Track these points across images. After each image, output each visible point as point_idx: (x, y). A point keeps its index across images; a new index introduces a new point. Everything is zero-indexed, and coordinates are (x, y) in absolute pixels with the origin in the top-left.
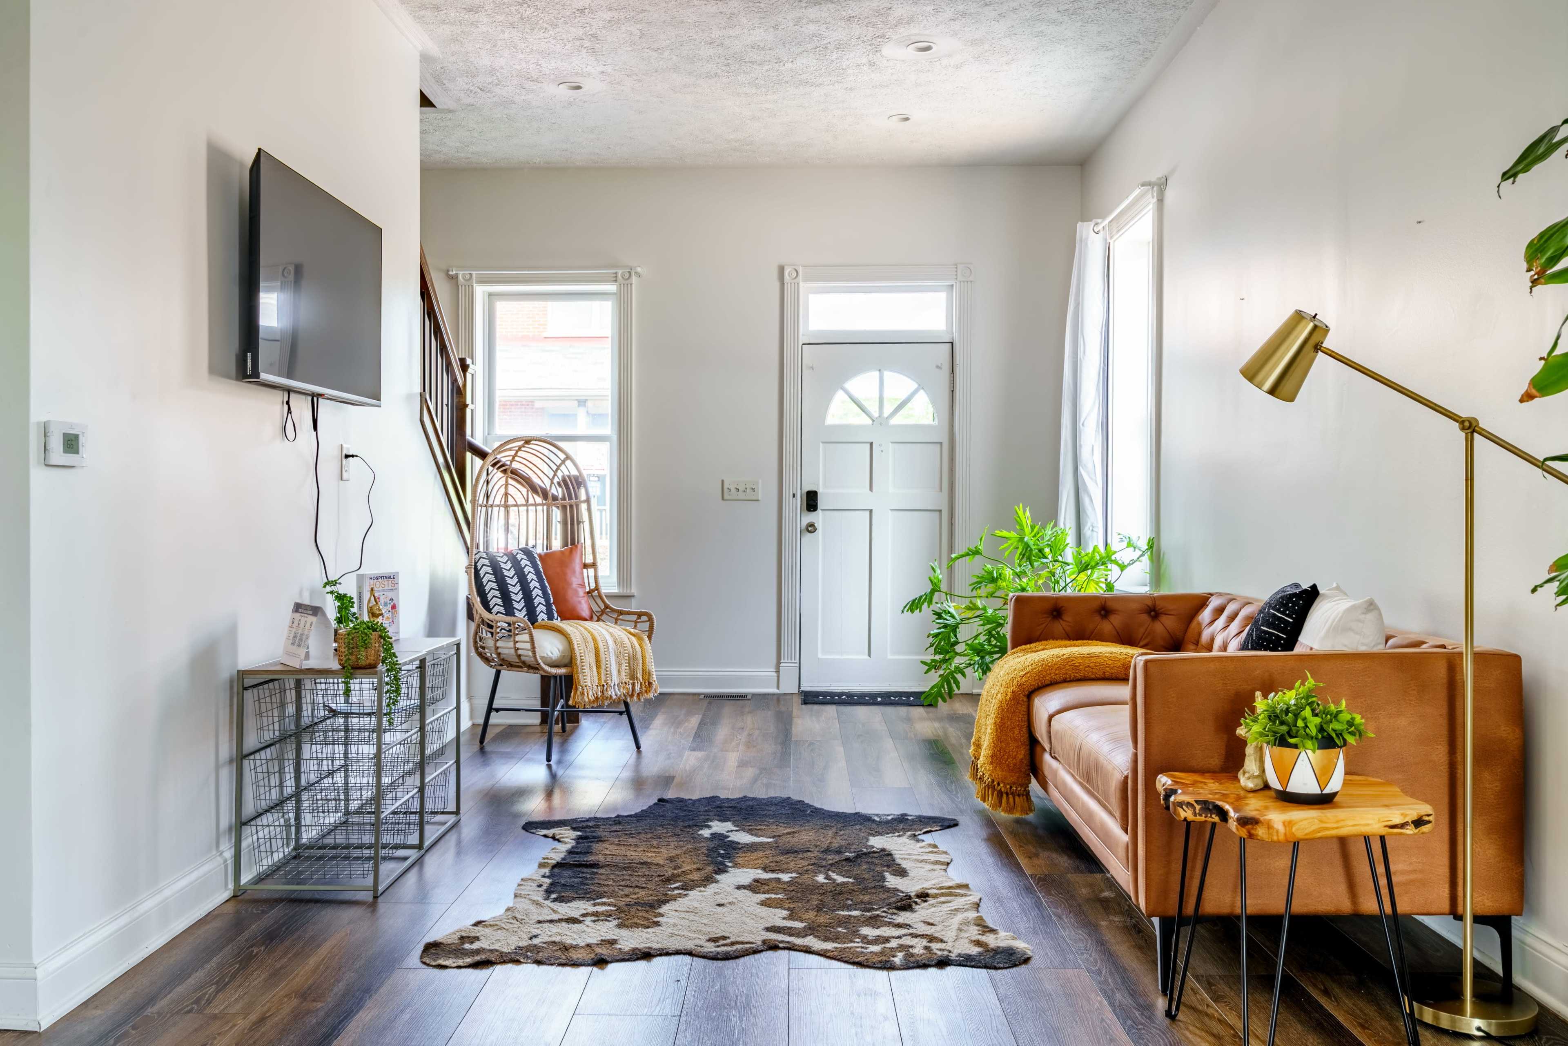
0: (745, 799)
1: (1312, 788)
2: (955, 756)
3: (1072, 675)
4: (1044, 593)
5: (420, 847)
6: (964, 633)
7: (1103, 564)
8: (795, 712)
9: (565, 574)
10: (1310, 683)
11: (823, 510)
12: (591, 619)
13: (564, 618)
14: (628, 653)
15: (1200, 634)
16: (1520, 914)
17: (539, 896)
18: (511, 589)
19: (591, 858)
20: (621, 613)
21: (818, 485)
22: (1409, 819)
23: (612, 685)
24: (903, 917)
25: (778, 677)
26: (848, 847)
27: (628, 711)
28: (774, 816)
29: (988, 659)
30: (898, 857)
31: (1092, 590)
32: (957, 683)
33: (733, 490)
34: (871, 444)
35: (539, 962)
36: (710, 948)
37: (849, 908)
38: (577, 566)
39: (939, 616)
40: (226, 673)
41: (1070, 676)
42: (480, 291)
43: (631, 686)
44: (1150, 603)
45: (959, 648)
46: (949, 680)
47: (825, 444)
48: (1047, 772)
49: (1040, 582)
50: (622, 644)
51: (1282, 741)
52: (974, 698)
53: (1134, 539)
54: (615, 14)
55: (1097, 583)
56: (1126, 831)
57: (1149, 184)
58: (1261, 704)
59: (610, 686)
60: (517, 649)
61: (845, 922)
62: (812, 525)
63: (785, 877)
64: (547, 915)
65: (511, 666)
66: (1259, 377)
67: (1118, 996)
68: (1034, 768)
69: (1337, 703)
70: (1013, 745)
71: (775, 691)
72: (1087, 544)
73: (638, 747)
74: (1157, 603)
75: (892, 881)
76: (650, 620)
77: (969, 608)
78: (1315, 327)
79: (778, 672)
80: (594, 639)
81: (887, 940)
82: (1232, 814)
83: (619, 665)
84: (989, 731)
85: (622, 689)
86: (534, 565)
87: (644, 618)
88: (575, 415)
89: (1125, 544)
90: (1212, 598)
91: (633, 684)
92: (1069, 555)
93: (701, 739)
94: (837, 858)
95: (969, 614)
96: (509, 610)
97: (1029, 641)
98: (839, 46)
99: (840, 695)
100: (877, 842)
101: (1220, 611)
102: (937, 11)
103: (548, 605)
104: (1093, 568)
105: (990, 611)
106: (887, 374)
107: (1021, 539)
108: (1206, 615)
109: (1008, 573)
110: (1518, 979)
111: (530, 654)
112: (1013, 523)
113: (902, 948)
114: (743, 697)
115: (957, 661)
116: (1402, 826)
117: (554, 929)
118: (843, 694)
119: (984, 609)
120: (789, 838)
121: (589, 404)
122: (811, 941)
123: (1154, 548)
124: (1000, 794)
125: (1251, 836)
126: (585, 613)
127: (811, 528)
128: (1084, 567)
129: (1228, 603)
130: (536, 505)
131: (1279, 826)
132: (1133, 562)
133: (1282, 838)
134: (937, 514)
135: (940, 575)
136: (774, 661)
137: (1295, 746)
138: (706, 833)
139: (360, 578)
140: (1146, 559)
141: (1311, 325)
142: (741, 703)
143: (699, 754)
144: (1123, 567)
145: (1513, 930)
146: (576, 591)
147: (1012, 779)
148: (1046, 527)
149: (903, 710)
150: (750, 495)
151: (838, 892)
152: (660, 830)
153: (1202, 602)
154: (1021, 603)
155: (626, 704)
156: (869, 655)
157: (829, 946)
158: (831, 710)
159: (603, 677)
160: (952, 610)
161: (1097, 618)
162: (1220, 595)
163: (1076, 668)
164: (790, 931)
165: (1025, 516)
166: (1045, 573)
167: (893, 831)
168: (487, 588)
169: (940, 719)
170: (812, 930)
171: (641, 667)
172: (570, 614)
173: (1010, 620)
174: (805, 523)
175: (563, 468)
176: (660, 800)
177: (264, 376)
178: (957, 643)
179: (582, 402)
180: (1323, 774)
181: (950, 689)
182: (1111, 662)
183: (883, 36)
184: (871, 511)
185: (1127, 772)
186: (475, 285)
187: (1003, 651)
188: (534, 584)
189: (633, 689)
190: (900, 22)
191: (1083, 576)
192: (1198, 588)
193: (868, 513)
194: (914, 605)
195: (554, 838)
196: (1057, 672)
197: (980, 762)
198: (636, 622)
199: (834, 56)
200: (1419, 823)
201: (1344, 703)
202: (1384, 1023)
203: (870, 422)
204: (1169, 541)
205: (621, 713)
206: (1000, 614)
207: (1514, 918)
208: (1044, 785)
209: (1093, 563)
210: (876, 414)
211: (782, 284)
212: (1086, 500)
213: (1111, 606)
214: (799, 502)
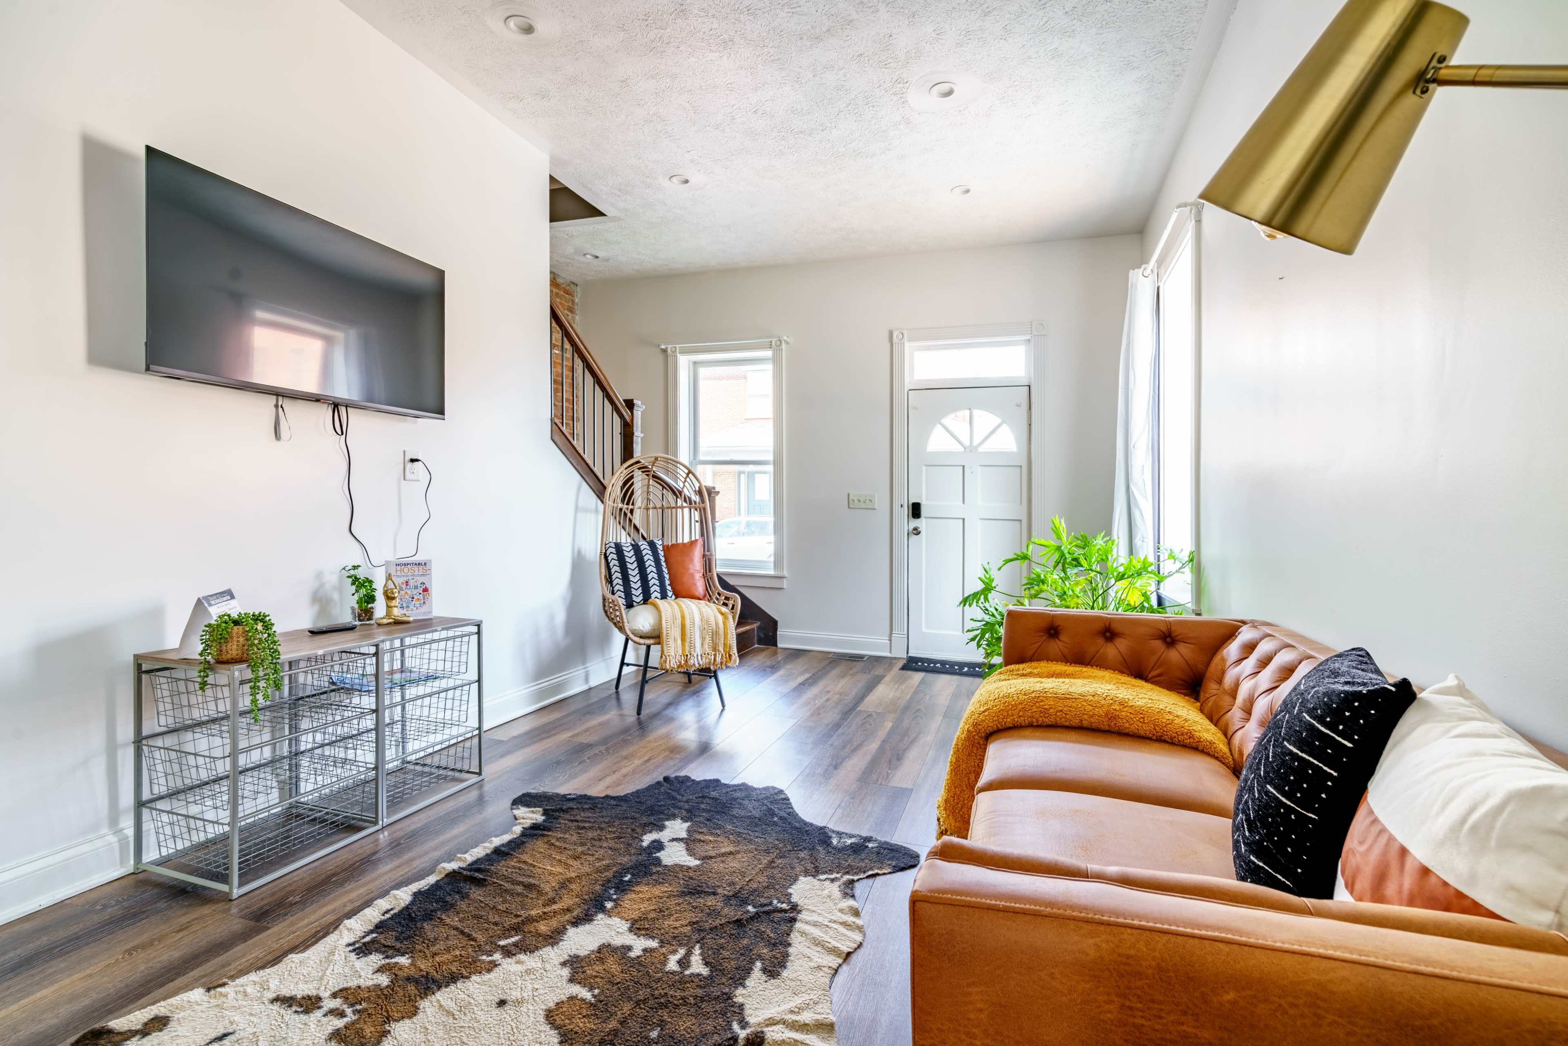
3: (1040, 719)
8: (886, 678)
9: (684, 562)
11: (926, 518)
13: (679, 596)
14: (712, 630)
15: (1223, 672)
18: (630, 572)
20: (720, 595)
21: (922, 500)
23: (695, 655)
25: (891, 644)
27: (716, 676)
30: (799, 926)
33: (856, 501)
34: (964, 466)
38: (696, 556)
41: (1037, 721)
42: (684, 362)
43: (713, 657)
44: (1164, 628)
47: (928, 467)
50: (707, 621)
53: (1176, 551)
57: (1185, 205)
59: (693, 656)
62: (917, 529)
71: (889, 655)
72: (1138, 554)
73: (724, 706)
74: (1173, 628)
75: (751, 985)
79: (890, 640)
80: (683, 617)
83: (703, 639)
85: (704, 659)
90: (1244, 628)
91: (715, 655)
94: (731, 915)
96: (627, 588)
97: (1021, 661)
98: (867, 100)
99: (936, 662)
100: (800, 889)
101: (1250, 648)
106: (976, 413)
107: (1060, 548)
108: (1233, 650)
114: (860, 658)
118: (939, 661)
123: (1195, 560)
126: (701, 593)
127: (916, 531)
128: (1120, 576)
129: (1261, 639)
132: (1173, 573)
134: (1018, 523)
136: (887, 632)
139: (388, 564)
140: (1187, 570)
142: (854, 664)
144: (1160, 581)
146: (692, 576)
148: (1096, 537)
150: (869, 505)
153: (1230, 631)
156: (963, 632)
159: (687, 648)
161: (1100, 641)
162: (1254, 624)
165: (1061, 527)
167: (834, 868)
168: (612, 571)
171: (723, 641)
172: (685, 594)
174: (912, 526)
176: (665, 778)
182: (1091, 708)
183: (901, 80)
184: (964, 519)
186: (678, 355)
189: (715, 660)
193: (962, 521)
196: (1021, 714)
203: (963, 450)
204: (1208, 553)
209: (1131, 575)
210: (967, 443)
211: (892, 345)
212: (1136, 513)
213: (1116, 627)
214: (905, 511)
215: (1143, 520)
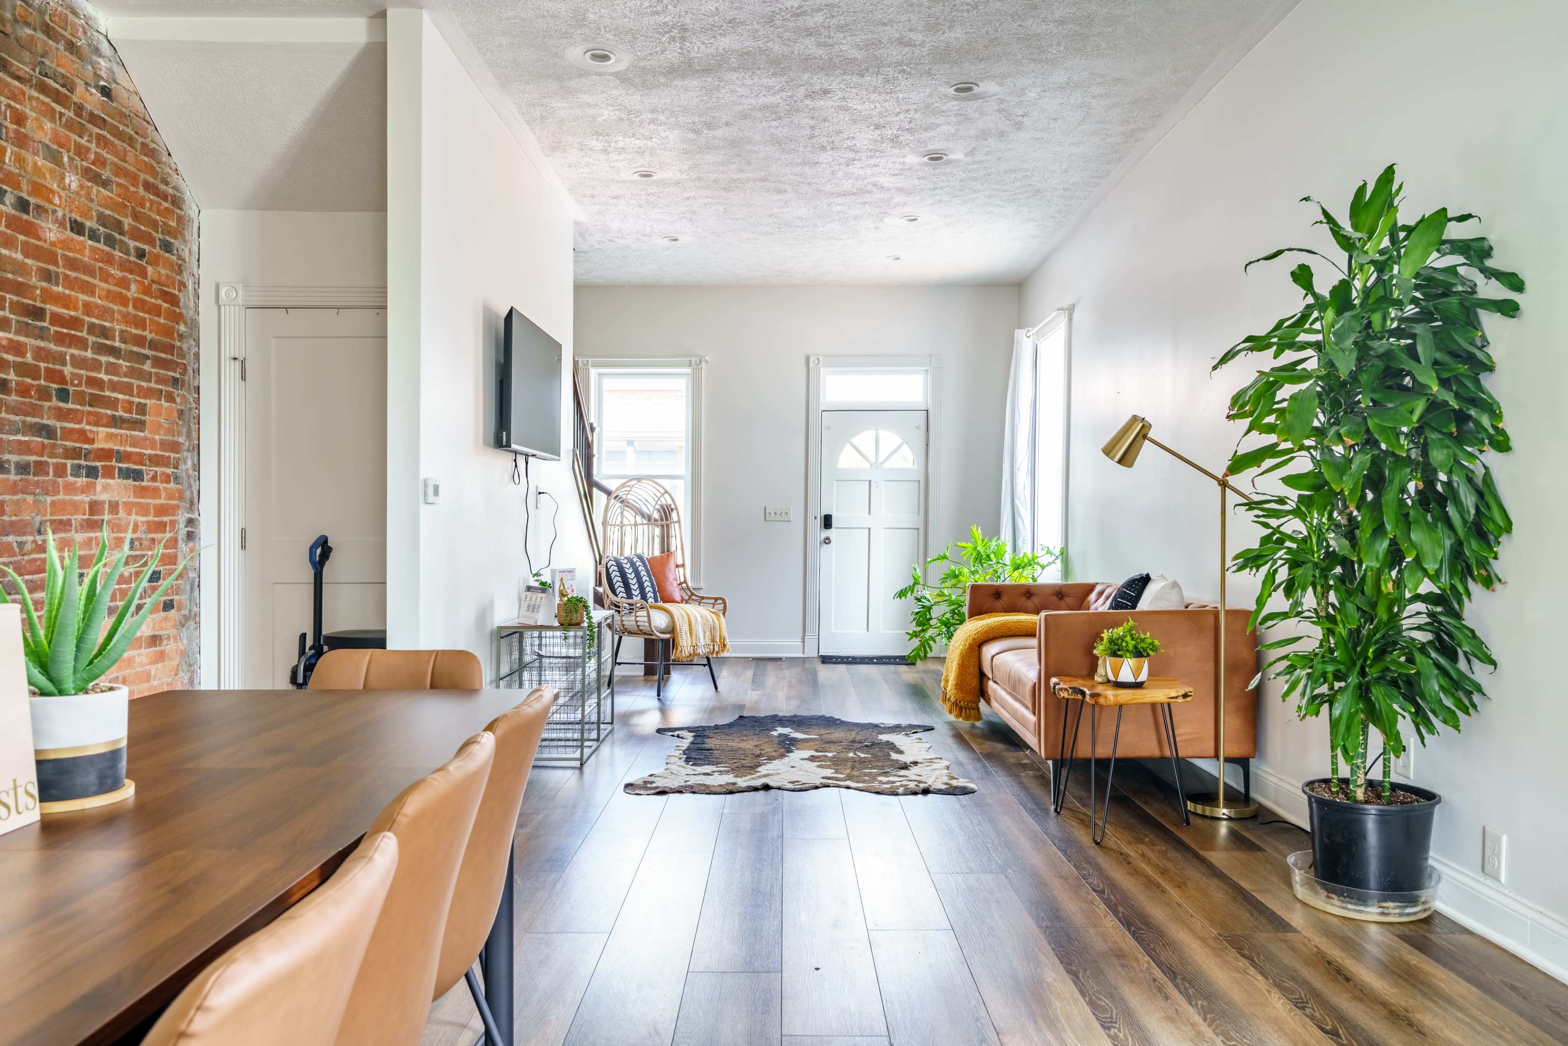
0: (795, 716)
1: (1131, 679)
2: (930, 693)
4: (989, 583)
5: (598, 740)
6: (935, 613)
7: (1030, 565)
8: (818, 669)
9: (664, 572)
10: (1131, 623)
11: (836, 528)
12: (682, 602)
13: (664, 602)
14: (710, 625)
15: (1089, 608)
16: (1253, 757)
17: (683, 764)
18: (631, 581)
19: (706, 746)
20: (703, 598)
21: (832, 510)
22: (1180, 694)
23: (700, 646)
24: (903, 772)
25: (804, 646)
26: (866, 740)
27: (709, 664)
28: (816, 725)
29: (952, 629)
30: (897, 744)
31: (1023, 581)
32: (930, 647)
33: (773, 514)
34: (870, 482)
35: (694, 793)
36: (791, 786)
37: (870, 768)
38: (672, 566)
39: (919, 600)
40: (489, 629)
41: (1006, 633)
42: (594, 372)
43: (712, 647)
44: (1057, 589)
45: (932, 622)
46: (925, 645)
47: (838, 482)
48: (990, 692)
49: (987, 577)
50: (707, 620)
51: (1114, 654)
52: (941, 660)
53: (1051, 548)
54: (710, 200)
55: (1026, 578)
56: (1034, 714)
57: (1063, 309)
58: (1105, 635)
60: (637, 622)
61: (869, 774)
62: (828, 539)
63: (830, 755)
64: (690, 772)
65: (631, 633)
66: (1112, 454)
67: (1029, 805)
68: (983, 693)
69: (1145, 634)
70: (969, 677)
71: (802, 656)
72: (1020, 552)
73: (716, 688)
74: (1063, 589)
75: (894, 756)
76: (724, 602)
77: (939, 595)
78: (1143, 426)
79: (803, 642)
80: (687, 616)
81: (894, 782)
82: (1088, 692)
83: (705, 632)
84: (954, 669)
85: (706, 649)
86: (645, 566)
87: (720, 601)
88: (625, 452)
89: (1045, 552)
90: (1098, 586)
91: (714, 646)
92: (1008, 559)
93: (756, 682)
94: (860, 745)
95: (939, 599)
96: (629, 595)
97: (980, 614)
98: (855, 218)
99: (847, 658)
100: (884, 737)
101: (1101, 594)
102: (922, 200)
103: (654, 593)
104: (1023, 568)
105: (954, 597)
106: (881, 432)
107: (975, 548)
108: (1093, 596)
109: (966, 571)
110: (1253, 794)
111: (647, 624)
112: (969, 538)
113: (902, 786)
114: (779, 659)
115: (930, 633)
116: (1176, 697)
117: (698, 778)
118: (849, 657)
119: (950, 596)
120: (828, 736)
121: (636, 443)
122: (849, 783)
123: (1065, 555)
124: (961, 708)
125: (1097, 703)
126: (678, 599)
127: (827, 541)
128: (1017, 567)
129: (1106, 589)
130: (643, 524)
131: (1112, 698)
132: (1049, 564)
133: (1112, 703)
134: (916, 530)
135: (919, 572)
136: (801, 635)
137: (1121, 656)
138: (775, 733)
139: (553, 572)
140: (1059, 562)
141: (1141, 424)
142: (779, 663)
143: (759, 693)
144: (1043, 567)
145: (1251, 768)
146: (672, 584)
147: (969, 698)
148: (992, 540)
149: (892, 668)
150: (784, 517)
151: (862, 761)
152: (745, 732)
153: (1091, 588)
154: (975, 589)
155: (708, 659)
156: (868, 630)
157: (860, 785)
158: (842, 668)
159: (694, 641)
160: (928, 596)
161: (1024, 599)
162: (1103, 583)
163: (1009, 629)
164: (837, 779)
165: (977, 532)
166: (991, 571)
167: (893, 732)
168: (614, 581)
169: (918, 672)
170: (850, 777)
171: (718, 633)
172: (668, 599)
173: (967, 602)
174: (823, 537)
175: (662, 499)
176: (740, 717)
177: (514, 446)
178: (931, 619)
179: (630, 443)
180: (1137, 672)
181: (926, 652)
182: (1031, 624)
183: (886, 213)
184: (869, 529)
185: (1035, 680)
186: (590, 368)
187: (962, 622)
188: (645, 578)
189: (713, 650)
190: (897, 205)
191: (1016, 573)
192: (1090, 580)
193: (867, 530)
194: (902, 594)
195: (678, 736)
196: (998, 631)
197: (948, 689)
198: (714, 604)
199: (852, 223)
200: (1185, 696)
201: (1148, 634)
202: (1175, 814)
203: (869, 466)
204: (1074, 550)
205: (704, 665)
206: (961, 598)
207: (1251, 759)
208: (988, 702)
209: (1023, 565)
210: (873, 460)
211: (808, 368)
212: (1019, 522)
213: (1033, 590)
214: (819, 523)
215: (1024, 527)
